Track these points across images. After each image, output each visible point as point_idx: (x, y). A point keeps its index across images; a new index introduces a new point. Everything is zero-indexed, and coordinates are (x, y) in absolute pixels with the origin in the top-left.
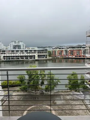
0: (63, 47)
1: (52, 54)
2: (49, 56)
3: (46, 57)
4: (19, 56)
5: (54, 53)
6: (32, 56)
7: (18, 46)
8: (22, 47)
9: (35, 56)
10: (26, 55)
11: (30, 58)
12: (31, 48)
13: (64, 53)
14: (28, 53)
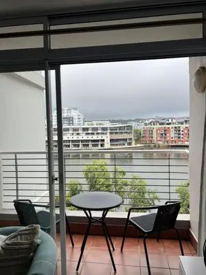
0: (170, 121)
1: (143, 137)
2: (136, 141)
3: (130, 144)
4: (69, 141)
5: (148, 135)
6: (98, 141)
7: (67, 118)
8: (76, 121)
9: (103, 140)
10: (85, 138)
11: (94, 145)
12: (94, 122)
13: (172, 134)
14: (89, 134)
